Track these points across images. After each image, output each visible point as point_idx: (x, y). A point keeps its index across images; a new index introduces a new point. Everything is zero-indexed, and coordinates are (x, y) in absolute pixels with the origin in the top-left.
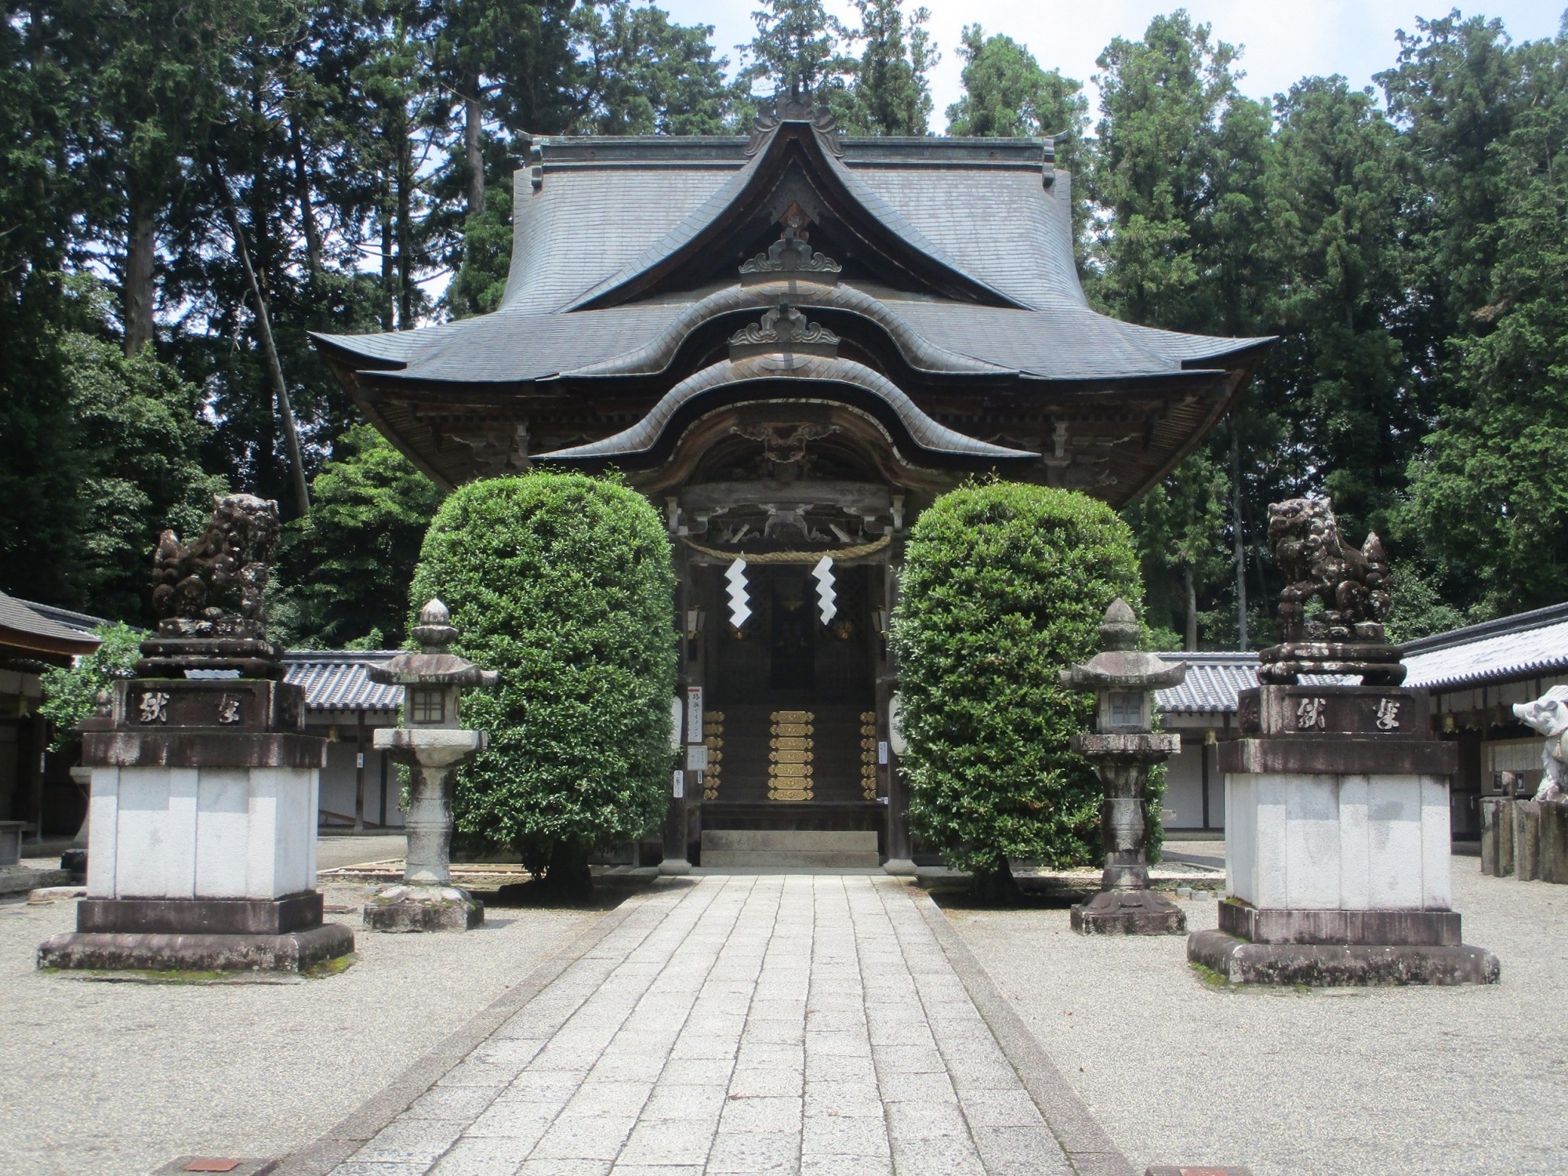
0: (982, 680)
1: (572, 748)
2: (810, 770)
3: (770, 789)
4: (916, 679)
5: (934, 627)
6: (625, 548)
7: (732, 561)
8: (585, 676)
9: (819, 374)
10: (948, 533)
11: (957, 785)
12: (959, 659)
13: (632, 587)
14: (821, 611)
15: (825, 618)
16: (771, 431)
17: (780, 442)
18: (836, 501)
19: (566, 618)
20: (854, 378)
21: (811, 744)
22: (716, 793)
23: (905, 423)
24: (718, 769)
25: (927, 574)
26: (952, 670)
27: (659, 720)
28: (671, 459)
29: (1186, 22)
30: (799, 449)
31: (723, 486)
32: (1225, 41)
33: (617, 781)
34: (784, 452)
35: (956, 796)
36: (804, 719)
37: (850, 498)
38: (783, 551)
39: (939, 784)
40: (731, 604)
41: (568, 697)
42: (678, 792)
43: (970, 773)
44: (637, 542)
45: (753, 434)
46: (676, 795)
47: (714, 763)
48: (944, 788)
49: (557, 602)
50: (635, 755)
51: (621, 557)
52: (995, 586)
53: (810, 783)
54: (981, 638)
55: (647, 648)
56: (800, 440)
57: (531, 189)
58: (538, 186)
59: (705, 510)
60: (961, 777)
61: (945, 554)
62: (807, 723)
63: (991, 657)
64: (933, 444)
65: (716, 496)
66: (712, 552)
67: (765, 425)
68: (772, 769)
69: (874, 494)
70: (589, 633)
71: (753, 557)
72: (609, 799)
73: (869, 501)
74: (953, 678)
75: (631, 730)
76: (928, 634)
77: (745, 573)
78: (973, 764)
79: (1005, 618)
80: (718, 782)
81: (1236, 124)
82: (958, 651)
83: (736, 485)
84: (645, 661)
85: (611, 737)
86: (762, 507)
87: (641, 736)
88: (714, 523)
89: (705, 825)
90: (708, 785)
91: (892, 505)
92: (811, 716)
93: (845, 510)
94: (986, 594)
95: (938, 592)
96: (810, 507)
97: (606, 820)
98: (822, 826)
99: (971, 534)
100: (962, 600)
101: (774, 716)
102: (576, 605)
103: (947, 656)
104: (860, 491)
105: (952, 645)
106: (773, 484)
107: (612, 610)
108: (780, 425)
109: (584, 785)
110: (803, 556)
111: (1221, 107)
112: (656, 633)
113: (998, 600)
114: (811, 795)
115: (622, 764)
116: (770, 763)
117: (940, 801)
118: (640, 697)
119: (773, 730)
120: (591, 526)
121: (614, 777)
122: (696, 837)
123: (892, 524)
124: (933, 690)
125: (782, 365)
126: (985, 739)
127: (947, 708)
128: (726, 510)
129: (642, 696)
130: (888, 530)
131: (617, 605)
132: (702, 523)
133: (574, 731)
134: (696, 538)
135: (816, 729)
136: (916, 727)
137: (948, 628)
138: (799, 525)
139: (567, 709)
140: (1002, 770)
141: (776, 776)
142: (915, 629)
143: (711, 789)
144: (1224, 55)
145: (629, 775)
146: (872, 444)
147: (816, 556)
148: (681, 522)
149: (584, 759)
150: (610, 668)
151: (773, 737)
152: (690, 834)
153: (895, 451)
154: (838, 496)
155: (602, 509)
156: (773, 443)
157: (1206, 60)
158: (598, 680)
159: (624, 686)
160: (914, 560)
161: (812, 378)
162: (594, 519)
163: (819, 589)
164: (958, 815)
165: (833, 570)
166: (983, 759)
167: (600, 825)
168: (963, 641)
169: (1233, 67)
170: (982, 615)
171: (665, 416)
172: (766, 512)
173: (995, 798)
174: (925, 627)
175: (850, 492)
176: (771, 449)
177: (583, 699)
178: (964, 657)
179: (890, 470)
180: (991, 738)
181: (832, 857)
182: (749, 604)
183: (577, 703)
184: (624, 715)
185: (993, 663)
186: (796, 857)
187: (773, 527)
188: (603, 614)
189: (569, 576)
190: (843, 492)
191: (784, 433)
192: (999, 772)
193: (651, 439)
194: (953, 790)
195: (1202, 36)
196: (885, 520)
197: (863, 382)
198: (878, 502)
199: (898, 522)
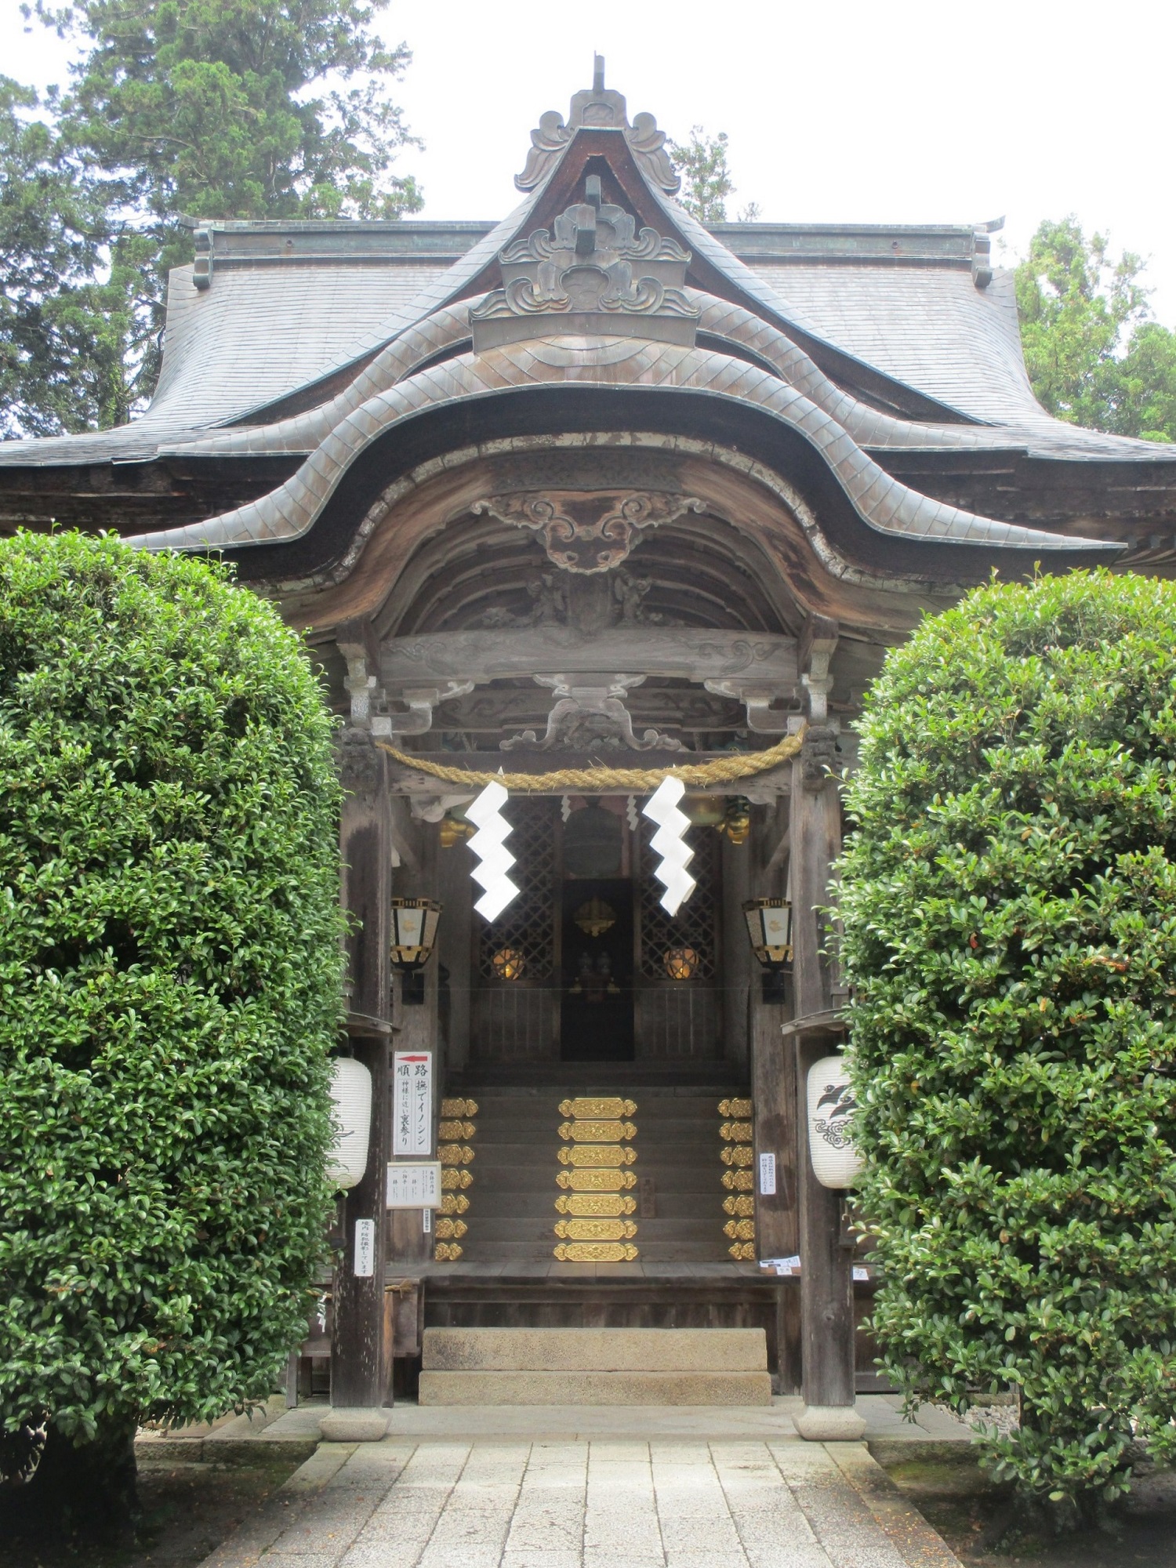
0: (1072, 1010)
1: (40, 1186)
2: (630, 1204)
3: (557, 1240)
4: (901, 1013)
5: (948, 888)
6: (205, 696)
7: (478, 789)
8: (85, 1000)
9: (658, 375)
10: (970, 670)
11: (1020, 1273)
12: (1017, 959)
13: (218, 791)
14: (661, 889)
15: (671, 903)
16: (558, 508)
17: (580, 531)
18: (690, 668)
19: (41, 853)
20: (734, 385)
21: (632, 1156)
22: (457, 1249)
23: (842, 480)
24: (464, 1202)
25: (918, 769)
26: (994, 989)
27: (282, 1114)
28: (349, 561)
29: (1078, 231)
30: (618, 545)
31: (463, 638)
32: (1130, 250)
33: (163, 1268)
34: (586, 550)
35: (1015, 1300)
36: (620, 1112)
37: (718, 661)
38: (584, 767)
39: (969, 1270)
40: (477, 875)
41: (35, 1053)
42: (364, 1264)
43: (1050, 1240)
44: (238, 684)
45: (521, 515)
46: (358, 1272)
47: (457, 1191)
48: (984, 1278)
49: (22, 815)
50: (213, 1203)
51: (195, 712)
52: (1094, 787)
53: (632, 1228)
54: (1067, 910)
55: (251, 935)
56: (620, 528)
57: (193, 291)
58: (203, 286)
59: (424, 686)
60: (1028, 1252)
61: (966, 719)
62: (624, 1119)
63: (1096, 954)
64: (901, 522)
65: (448, 658)
66: (438, 769)
67: (547, 496)
68: (561, 1203)
69: (766, 655)
70: (98, 891)
71: (522, 779)
72: (140, 1317)
73: (760, 668)
74: (996, 1007)
75: (205, 1139)
76: (932, 905)
77: (508, 811)
78: (1058, 1221)
79: (1126, 860)
80: (462, 1226)
81: (1151, 345)
82: (1014, 941)
83: (488, 637)
84: (249, 966)
85: (148, 1158)
86: (541, 680)
87: (234, 1152)
88: (445, 712)
89: (431, 1317)
90: (445, 1233)
91: (806, 668)
92: (631, 1106)
93: (709, 686)
94: (1070, 806)
95: (955, 808)
96: (638, 680)
97: (128, 1375)
98: (657, 1318)
99: (1026, 670)
100: (1012, 823)
101: (565, 1106)
102: (67, 823)
103: (982, 954)
104: (736, 647)
105: (998, 926)
106: (563, 635)
107: (163, 839)
108: (578, 497)
109: (65, 1282)
110: (623, 775)
111: (1126, 331)
112: (279, 899)
113: (1101, 820)
114: (632, 1252)
115: (179, 1226)
116: (557, 1190)
117: (972, 1310)
118: (229, 1055)
119: (564, 1131)
120: (122, 638)
121: (154, 1260)
122: (410, 1345)
123: (806, 711)
124: (949, 1037)
125: (583, 358)
126: (1087, 1159)
127: (987, 1083)
128: (469, 687)
129: (235, 1052)
130: (796, 725)
131: (179, 828)
132: (420, 714)
133: (46, 1139)
134: (411, 744)
135: (640, 1131)
136: (902, 1127)
137: (983, 887)
138: (614, 715)
139: (34, 1082)
140: (1137, 1234)
141: (568, 1216)
142: (895, 898)
143: (449, 1241)
144: (1129, 267)
145: (196, 1253)
146: (770, 535)
147: (651, 776)
148: (377, 709)
149: (69, 1215)
150: (150, 980)
151: (564, 1143)
152: (397, 1340)
153: (819, 543)
154: (693, 659)
155: (150, 600)
156: (565, 533)
157: (1107, 276)
158: (116, 1009)
159: (187, 1025)
160: (884, 744)
161: (646, 383)
162: (131, 622)
163: (657, 843)
164: (1021, 1344)
165: (686, 805)
166: (1082, 1207)
167: (110, 1389)
168: (1023, 920)
169: (1139, 281)
170: (1064, 856)
171: (335, 464)
172: (549, 689)
173: (1119, 1304)
174: (921, 891)
175: (719, 649)
176: (559, 545)
177: (75, 1057)
178: (1026, 957)
179: (808, 587)
180: (1103, 1154)
181: (679, 1384)
182: (514, 874)
183: (57, 1069)
184: (183, 1100)
185: (1099, 968)
186: (607, 1384)
187: (564, 718)
188: (140, 848)
189: (56, 752)
190: (703, 650)
191: (584, 513)
192: (1127, 1240)
193: (305, 513)
194: (1008, 1284)
195: (1099, 247)
196: (790, 704)
197: (752, 393)
198: (777, 669)
199: (818, 704)
